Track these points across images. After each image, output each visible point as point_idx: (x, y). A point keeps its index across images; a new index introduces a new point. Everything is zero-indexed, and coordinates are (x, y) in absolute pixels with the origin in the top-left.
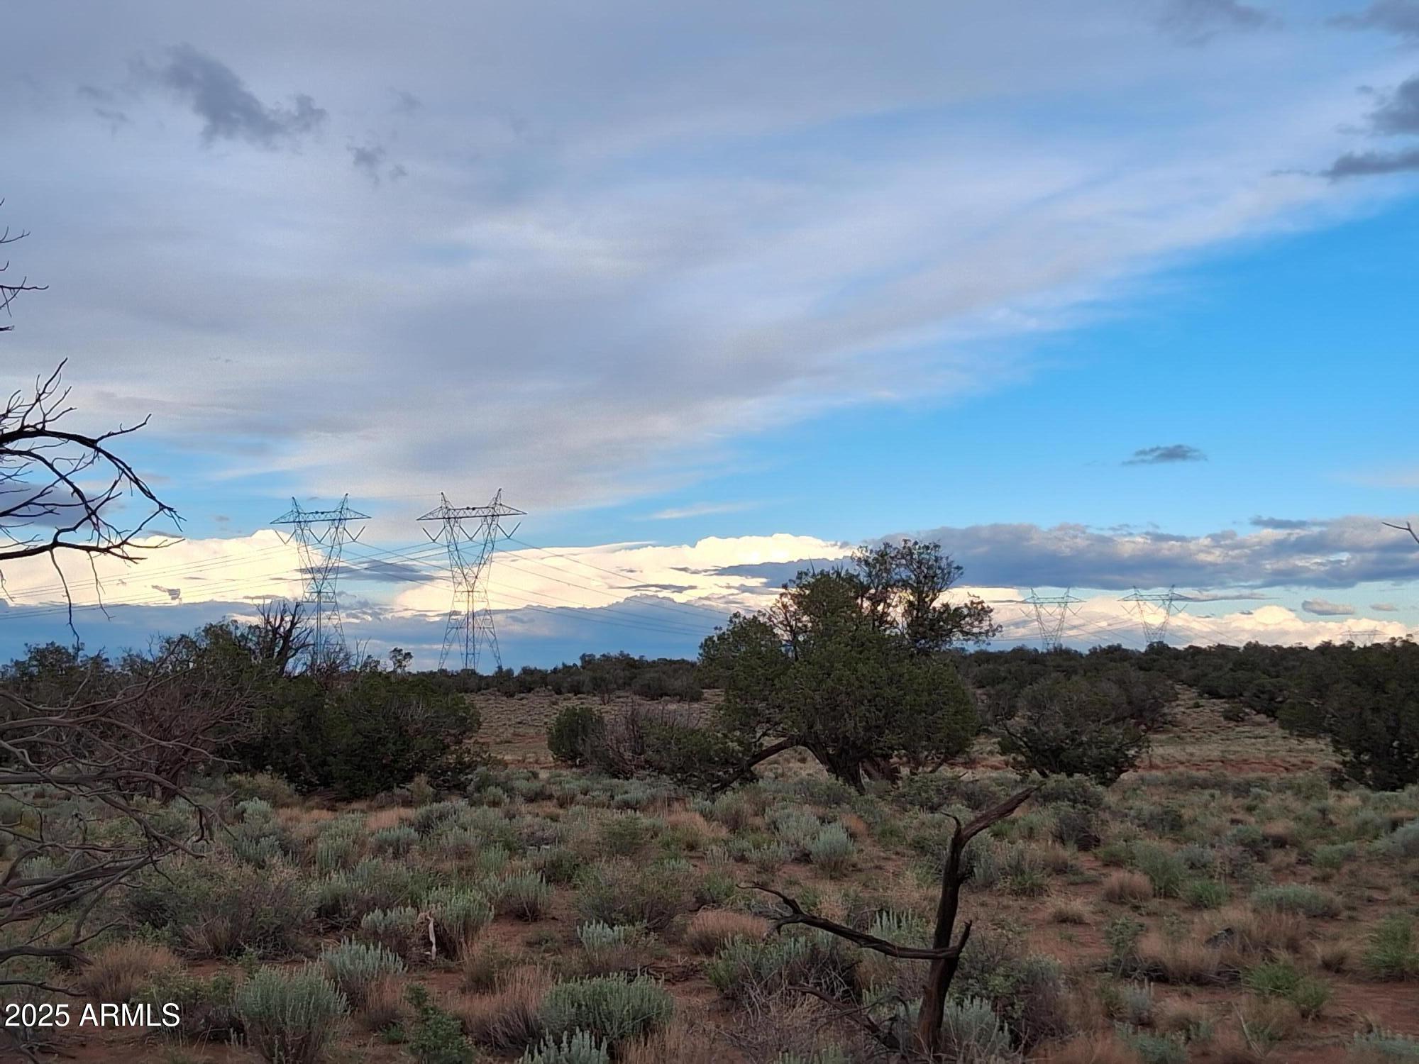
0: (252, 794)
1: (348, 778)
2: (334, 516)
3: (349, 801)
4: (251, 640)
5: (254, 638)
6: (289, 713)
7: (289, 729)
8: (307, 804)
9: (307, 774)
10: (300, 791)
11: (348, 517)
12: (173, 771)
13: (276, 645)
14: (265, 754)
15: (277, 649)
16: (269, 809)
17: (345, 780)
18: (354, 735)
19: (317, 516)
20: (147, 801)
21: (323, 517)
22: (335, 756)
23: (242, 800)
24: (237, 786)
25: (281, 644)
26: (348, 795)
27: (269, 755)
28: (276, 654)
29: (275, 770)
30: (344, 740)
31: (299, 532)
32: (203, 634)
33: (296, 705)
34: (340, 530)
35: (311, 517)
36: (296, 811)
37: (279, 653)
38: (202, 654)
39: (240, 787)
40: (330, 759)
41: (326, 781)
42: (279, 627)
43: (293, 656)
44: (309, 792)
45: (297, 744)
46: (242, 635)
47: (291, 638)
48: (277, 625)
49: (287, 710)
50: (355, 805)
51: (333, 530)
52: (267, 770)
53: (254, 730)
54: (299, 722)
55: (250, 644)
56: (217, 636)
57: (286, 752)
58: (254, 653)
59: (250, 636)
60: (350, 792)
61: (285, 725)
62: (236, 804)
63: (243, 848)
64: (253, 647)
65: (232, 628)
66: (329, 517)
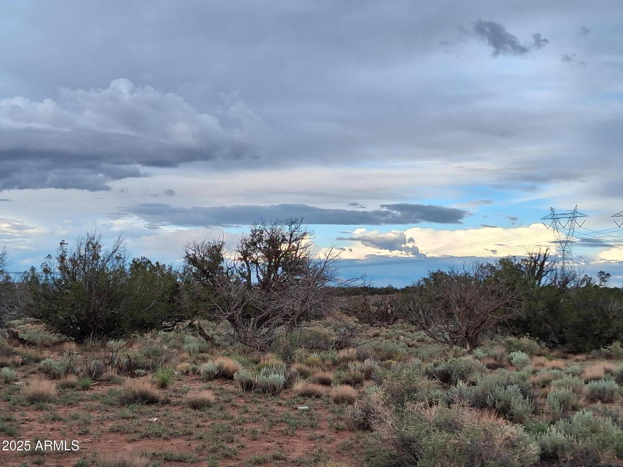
0: (519, 348)
1: (575, 341)
2: (571, 215)
3: (575, 353)
4: (523, 267)
5: (524, 266)
6: (541, 304)
7: (541, 313)
8: (552, 354)
9: (553, 337)
10: (549, 347)
11: (577, 216)
12: (475, 334)
13: (536, 269)
14: (528, 326)
15: (536, 272)
16: (528, 358)
17: (573, 342)
18: (578, 317)
19: (562, 215)
20: (461, 349)
21: (565, 216)
22: (567, 328)
23: (512, 352)
24: (510, 343)
25: (538, 269)
26: (575, 350)
27: (531, 326)
28: (536, 274)
29: (531, 336)
30: (572, 320)
31: (554, 223)
32: (499, 263)
33: (545, 299)
34: (573, 222)
35: (560, 216)
36: (542, 359)
37: (538, 274)
38: (498, 273)
39: (512, 344)
40: (564, 330)
41: (563, 342)
42: (538, 260)
43: (545, 275)
44: (553, 347)
45: (546, 320)
46: (518, 264)
47: (544, 266)
48: (537, 258)
49: (540, 302)
50: (578, 357)
51: (570, 222)
52: (527, 335)
53: (521, 312)
54: (547, 309)
55: (523, 269)
56: (505, 264)
57: (540, 324)
58: (525, 273)
59: (522, 264)
60: (576, 349)
61: (539, 310)
62: (509, 354)
63: (496, 392)
64: (524, 270)
65: (513, 261)
66: (568, 216)
